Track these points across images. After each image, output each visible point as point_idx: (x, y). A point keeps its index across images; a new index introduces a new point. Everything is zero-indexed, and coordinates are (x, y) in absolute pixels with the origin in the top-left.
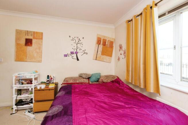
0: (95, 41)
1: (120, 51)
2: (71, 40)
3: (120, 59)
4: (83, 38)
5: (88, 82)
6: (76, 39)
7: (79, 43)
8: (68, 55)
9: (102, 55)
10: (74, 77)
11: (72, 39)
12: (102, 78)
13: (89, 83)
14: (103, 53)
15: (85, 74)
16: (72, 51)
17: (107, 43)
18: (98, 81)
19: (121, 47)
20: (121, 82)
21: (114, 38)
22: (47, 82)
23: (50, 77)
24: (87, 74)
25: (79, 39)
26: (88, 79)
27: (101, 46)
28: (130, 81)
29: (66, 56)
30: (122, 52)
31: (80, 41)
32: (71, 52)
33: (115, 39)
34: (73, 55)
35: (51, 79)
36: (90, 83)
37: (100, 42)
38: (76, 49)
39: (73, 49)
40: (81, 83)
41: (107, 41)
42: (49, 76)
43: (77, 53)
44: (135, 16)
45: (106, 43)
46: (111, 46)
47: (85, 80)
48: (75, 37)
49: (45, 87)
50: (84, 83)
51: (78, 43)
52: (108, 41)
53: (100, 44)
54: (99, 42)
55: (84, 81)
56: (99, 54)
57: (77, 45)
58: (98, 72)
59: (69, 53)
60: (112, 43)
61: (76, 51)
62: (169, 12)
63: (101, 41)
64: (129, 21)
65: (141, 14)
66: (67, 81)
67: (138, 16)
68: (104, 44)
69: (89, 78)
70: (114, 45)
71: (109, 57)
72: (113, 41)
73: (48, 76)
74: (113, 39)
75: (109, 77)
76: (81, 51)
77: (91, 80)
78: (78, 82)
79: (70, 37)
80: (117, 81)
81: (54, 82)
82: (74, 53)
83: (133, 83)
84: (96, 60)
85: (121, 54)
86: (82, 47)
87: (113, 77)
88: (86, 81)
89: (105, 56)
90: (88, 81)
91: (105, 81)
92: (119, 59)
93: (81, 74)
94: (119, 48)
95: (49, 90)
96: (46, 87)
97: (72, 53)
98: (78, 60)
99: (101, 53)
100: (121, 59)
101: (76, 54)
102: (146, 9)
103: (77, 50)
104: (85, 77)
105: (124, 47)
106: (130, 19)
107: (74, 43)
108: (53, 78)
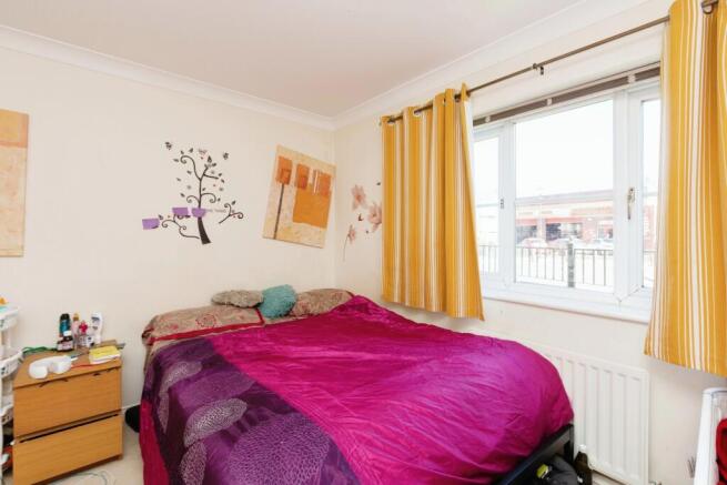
0: (269, 169)
1: (355, 207)
2: (176, 160)
3: (357, 235)
4: (226, 156)
5: (257, 320)
6: (196, 155)
7: (207, 173)
8: (161, 222)
9: (294, 221)
10: (197, 309)
11: (179, 156)
12: (304, 302)
13: (262, 322)
14: (299, 216)
15: (240, 293)
16: (182, 203)
17: (310, 181)
18: (287, 314)
19: (359, 197)
20: (370, 306)
21: (333, 163)
22: (60, 347)
23: (76, 319)
24: (248, 293)
25: (209, 159)
26: (254, 311)
27: (291, 190)
28: (396, 300)
29: (151, 224)
30: (366, 213)
31: (215, 165)
32: (175, 210)
33: (334, 168)
34: (183, 222)
35: (84, 327)
36: (268, 321)
37: (286, 174)
38: (198, 196)
39: (183, 195)
40: (233, 327)
41: (311, 172)
42: (71, 318)
43: (200, 214)
44: (410, 109)
45: (306, 178)
46: (325, 192)
47: (244, 313)
48: (191, 150)
49: (73, 363)
50: (245, 326)
51: (204, 175)
52: (315, 172)
53: (288, 183)
54: (283, 175)
55: (242, 318)
56: (286, 217)
57: (200, 180)
58: (283, 284)
59: (167, 213)
60: (325, 181)
61: (195, 204)
63: (290, 171)
64: (392, 120)
65: (429, 107)
66: (176, 327)
67: (420, 110)
68: (302, 184)
69: (257, 307)
70: (333, 188)
71: (318, 229)
72: (328, 173)
73: (65, 317)
74: (330, 166)
75: (321, 296)
76: (220, 205)
77: (265, 311)
78: (219, 324)
79: (169, 145)
80: (359, 305)
81: (98, 342)
82: (190, 213)
83: (407, 304)
84: (275, 238)
85: (360, 220)
86: (221, 189)
87: (337, 293)
88: (251, 317)
89: (307, 225)
90: (257, 316)
91: (315, 309)
92: (351, 235)
93: (224, 294)
94: (351, 199)
95: (97, 373)
96: (75, 366)
97: (180, 213)
98: (205, 240)
99: (291, 216)
100: (360, 234)
101: (196, 219)
102: (443, 98)
103: (200, 202)
104: (245, 304)
105: (375, 196)
106: (396, 113)
107: (189, 172)
108: (89, 323)
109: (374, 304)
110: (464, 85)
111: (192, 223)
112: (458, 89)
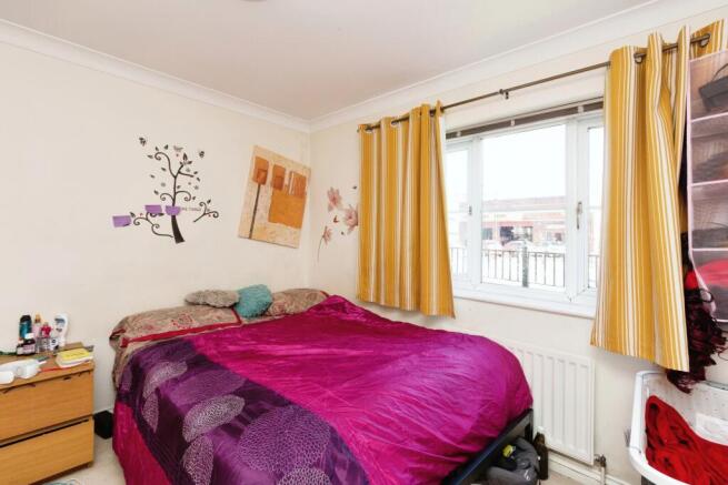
0: (247, 169)
1: (330, 208)
2: (150, 157)
3: (332, 236)
4: (202, 154)
5: (235, 320)
6: (171, 152)
7: (183, 170)
8: (133, 219)
9: (270, 221)
10: (172, 310)
11: (153, 153)
12: (280, 301)
13: (240, 322)
14: (275, 215)
15: (216, 293)
16: (156, 201)
17: (286, 182)
18: (263, 314)
19: (335, 199)
20: (346, 305)
21: (308, 164)
22: (20, 351)
23: (37, 321)
24: (224, 293)
25: (185, 157)
26: (230, 311)
27: (267, 191)
28: (372, 299)
29: (122, 221)
30: (341, 215)
31: (190, 163)
32: (147, 207)
33: (310, 170)
34: (155, 220)
35: (47, 330)
36: (245, 321)
37: (263, 174)
38: (172, 194)
39: (156, 192)
40: (210, 327)
41: (287, 172)
42: (33, 319)
43: (174, 212)
44: (386, 119)
45: (282, 179)
46: (300, 193)
47: (220, 313)
48: (166, 147)
49: (41, 367)
50: (222, 326)
51: (179, 172)
52: (291, 173)
53: (264, 183)
54: (260, 175)
55: (219, 318)
56: (262, 217)
57: (175, 177)
58: (256, 283)
59: (140, 210)
60: (301, 183)
61: (169, 202)
62: (465, 132)
63: (266, 171)
64: (369, 128)
65: (406, 119)
66: (151, 328)
67: (397, 121)
68: (278, 184)
69: (233, 307)
70: (308, 190)
71: (293, 230)
72: (304, 174)
73: (26, 319)
74: (305, 167)
75: (296, 295)
76: (194, 204)
77: (242, 311)
78: (196, 324)
79: (143, 141)
80: (336, 305)
81: (62, 345)
82: (164, 211)
83: (383, 303)
84: (250, 237)
85: (335, 221)
86: (196, 188)
87: (312, 294)
88: (228, 318)
89: (282, 225)
90: (233, 316)
91: (291, 309)
92: (326, 236)
93: (199, 294)
94: (326, 201)
95: (67, 377)
96: (43, 369)
97: (153, 211)
98: (179, 238)
99: (266, 216)
100: (335, 236)
101: (170, 218)
102: (420, 111)
103: (174, 200)
104: (221, 303)
105: (351, 199)
106: (374, 122)
107: (164, 169)
108: (52, 324)
109: (350, 304)
110: (439, 102)
111: (166, 222)
112: (433, 105)
